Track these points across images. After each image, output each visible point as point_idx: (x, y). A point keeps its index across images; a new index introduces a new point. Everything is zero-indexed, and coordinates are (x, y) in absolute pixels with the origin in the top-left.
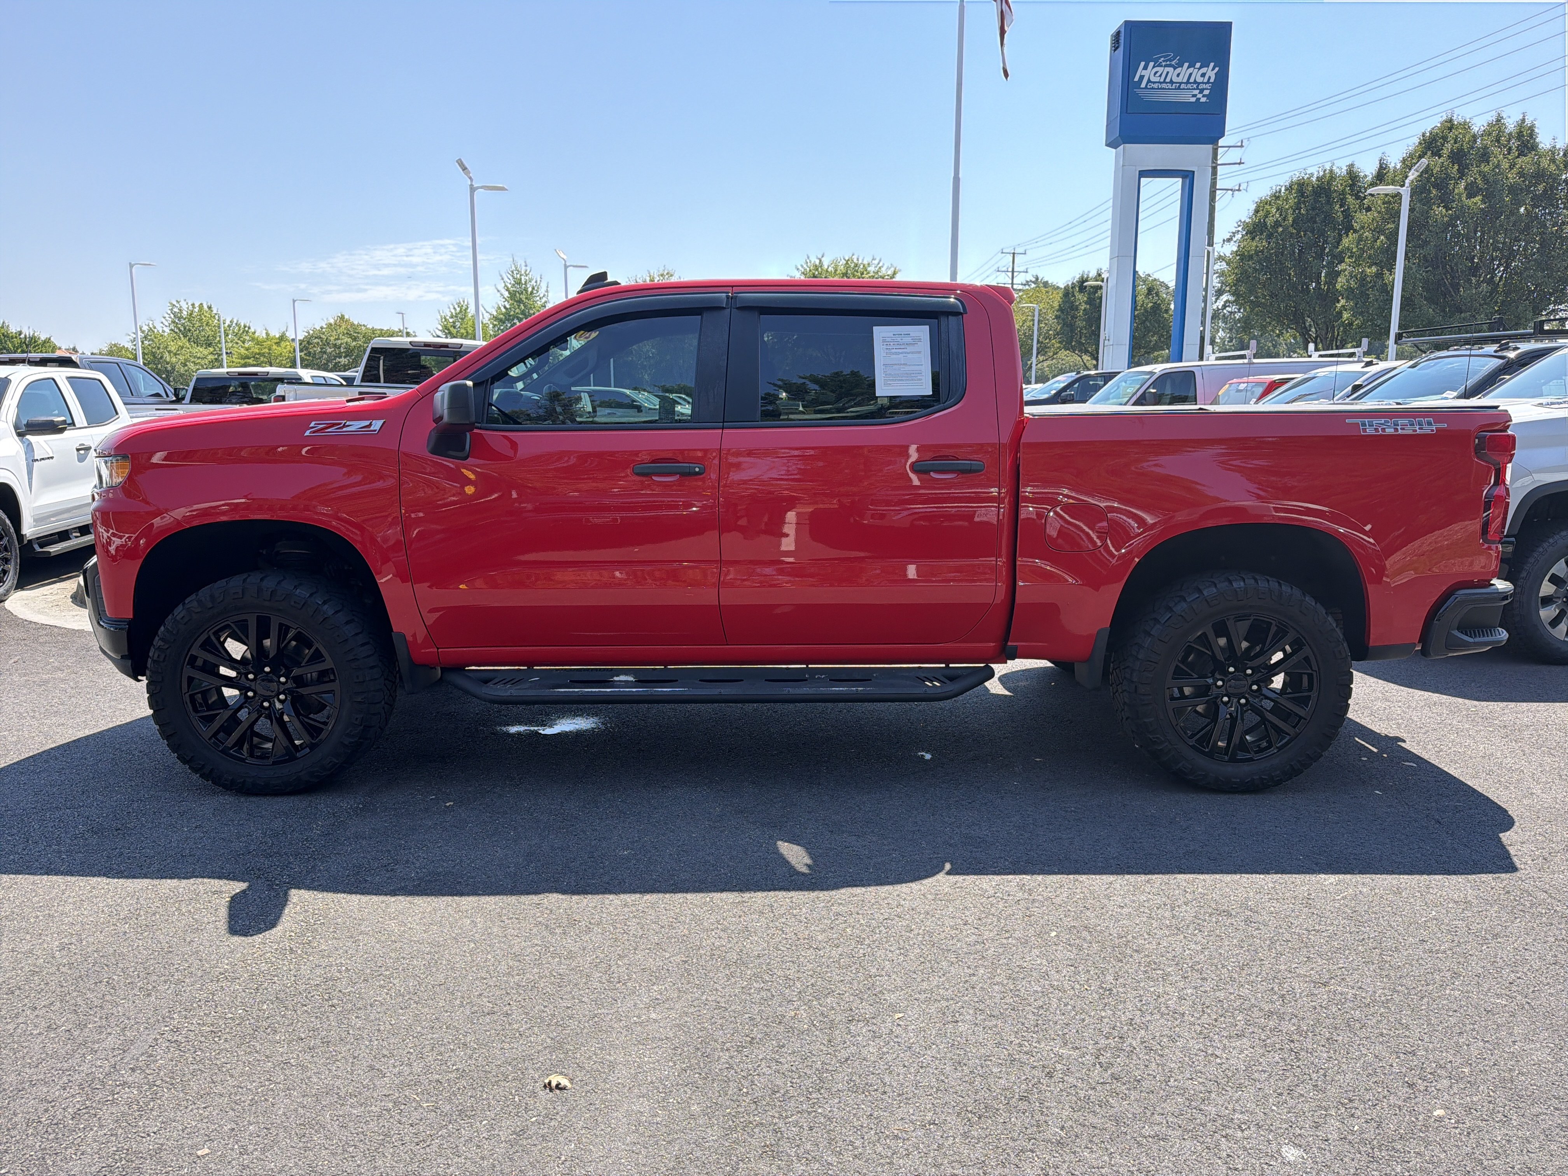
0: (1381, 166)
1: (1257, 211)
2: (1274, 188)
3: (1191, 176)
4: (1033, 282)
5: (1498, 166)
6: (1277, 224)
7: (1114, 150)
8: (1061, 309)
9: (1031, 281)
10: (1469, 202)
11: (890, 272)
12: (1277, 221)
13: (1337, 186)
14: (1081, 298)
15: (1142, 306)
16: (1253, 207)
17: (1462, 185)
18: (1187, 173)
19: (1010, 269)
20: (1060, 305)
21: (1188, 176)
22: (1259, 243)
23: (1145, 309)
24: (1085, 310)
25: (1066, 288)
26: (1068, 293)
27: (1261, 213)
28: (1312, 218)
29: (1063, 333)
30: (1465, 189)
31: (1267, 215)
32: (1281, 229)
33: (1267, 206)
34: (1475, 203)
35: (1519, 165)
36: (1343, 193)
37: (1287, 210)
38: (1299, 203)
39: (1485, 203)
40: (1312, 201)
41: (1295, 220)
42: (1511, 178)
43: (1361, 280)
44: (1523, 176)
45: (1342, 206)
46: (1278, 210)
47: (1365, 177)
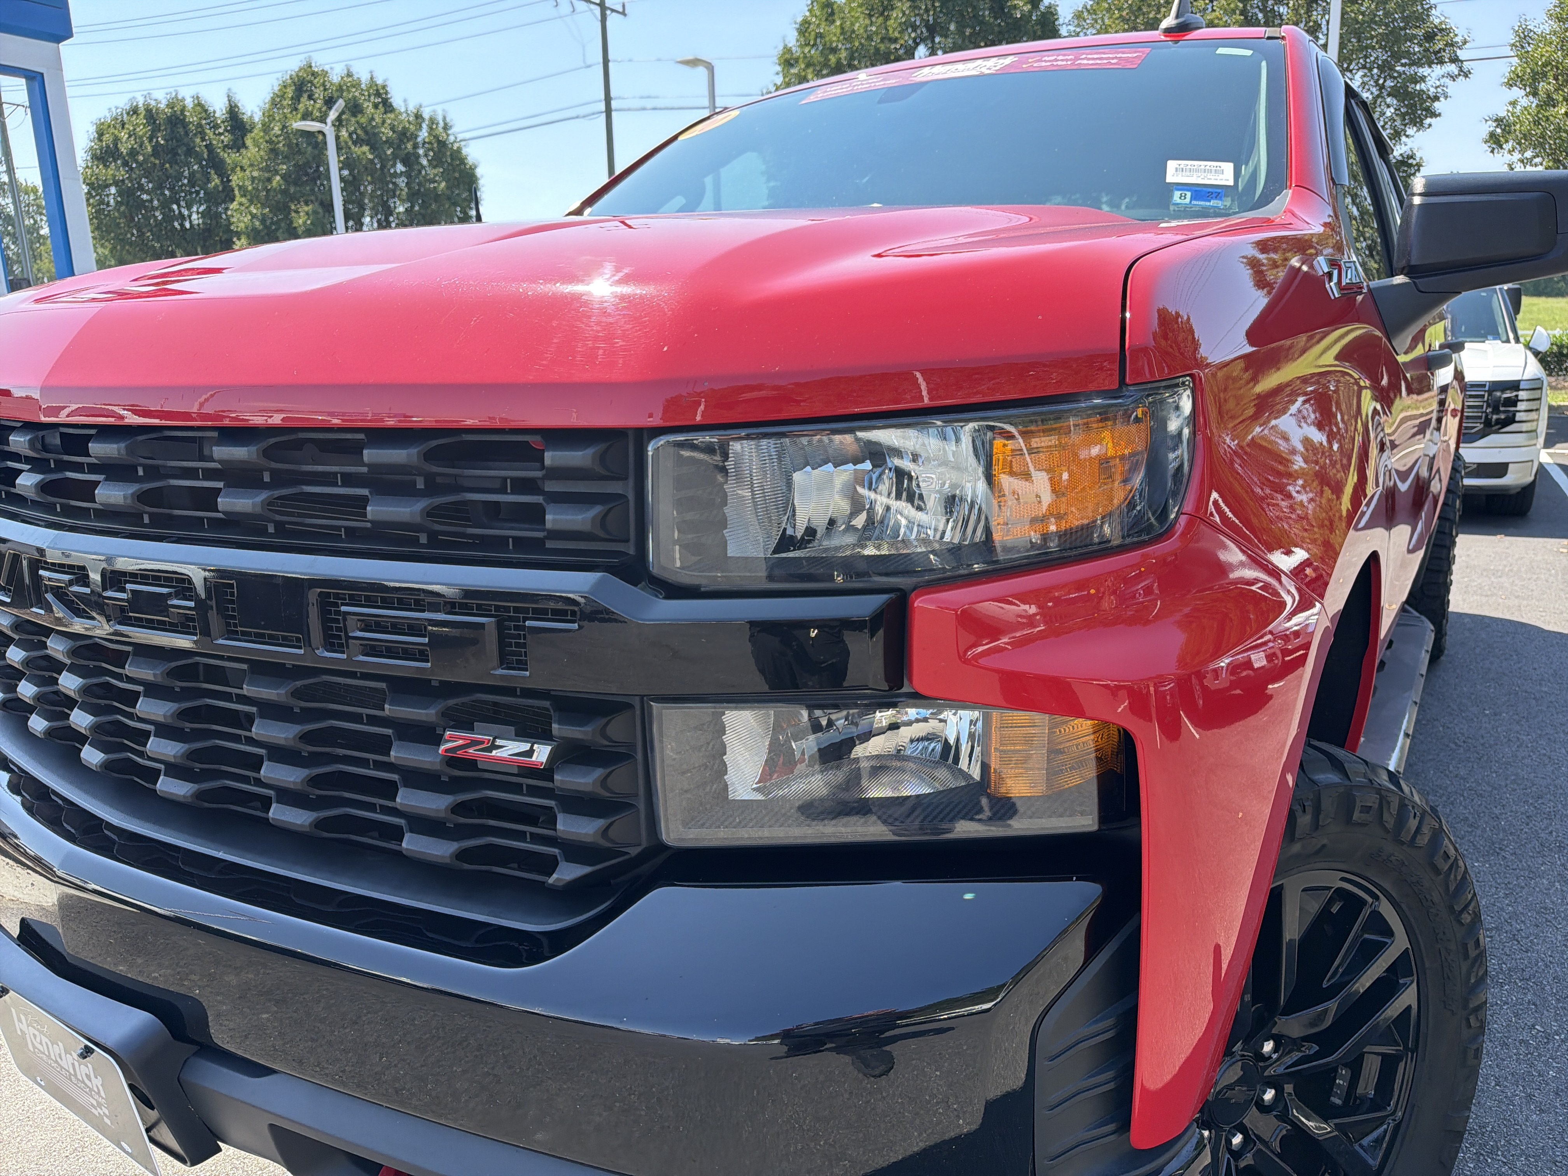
0: (231, 105)
1: (100, 134)
2: (114, 110)
3: (39, 78)
5: (372, 119)
6: (133, 153)
12: (132, 148)
13: (192, 119)
16: (92, 129)
18: (34, 75)
21: (35, 78)
22: (115, 171)
27: (107, 138)
28: (172, 149)
31: (116, 140)
32: (141, 158)
33: (112, 130)
34: (364, 153)
35: (389, 121)
36: (199, 125)
37: (141, 137)
38: (153, 131)
39: (372, 154)
40: (169, 131)
41: (154, 148)
42: (386, 132)
43: (263, 221)
44: (394, 132)
45: (203, 140)
46: (130, 136)
47: (214, 112)
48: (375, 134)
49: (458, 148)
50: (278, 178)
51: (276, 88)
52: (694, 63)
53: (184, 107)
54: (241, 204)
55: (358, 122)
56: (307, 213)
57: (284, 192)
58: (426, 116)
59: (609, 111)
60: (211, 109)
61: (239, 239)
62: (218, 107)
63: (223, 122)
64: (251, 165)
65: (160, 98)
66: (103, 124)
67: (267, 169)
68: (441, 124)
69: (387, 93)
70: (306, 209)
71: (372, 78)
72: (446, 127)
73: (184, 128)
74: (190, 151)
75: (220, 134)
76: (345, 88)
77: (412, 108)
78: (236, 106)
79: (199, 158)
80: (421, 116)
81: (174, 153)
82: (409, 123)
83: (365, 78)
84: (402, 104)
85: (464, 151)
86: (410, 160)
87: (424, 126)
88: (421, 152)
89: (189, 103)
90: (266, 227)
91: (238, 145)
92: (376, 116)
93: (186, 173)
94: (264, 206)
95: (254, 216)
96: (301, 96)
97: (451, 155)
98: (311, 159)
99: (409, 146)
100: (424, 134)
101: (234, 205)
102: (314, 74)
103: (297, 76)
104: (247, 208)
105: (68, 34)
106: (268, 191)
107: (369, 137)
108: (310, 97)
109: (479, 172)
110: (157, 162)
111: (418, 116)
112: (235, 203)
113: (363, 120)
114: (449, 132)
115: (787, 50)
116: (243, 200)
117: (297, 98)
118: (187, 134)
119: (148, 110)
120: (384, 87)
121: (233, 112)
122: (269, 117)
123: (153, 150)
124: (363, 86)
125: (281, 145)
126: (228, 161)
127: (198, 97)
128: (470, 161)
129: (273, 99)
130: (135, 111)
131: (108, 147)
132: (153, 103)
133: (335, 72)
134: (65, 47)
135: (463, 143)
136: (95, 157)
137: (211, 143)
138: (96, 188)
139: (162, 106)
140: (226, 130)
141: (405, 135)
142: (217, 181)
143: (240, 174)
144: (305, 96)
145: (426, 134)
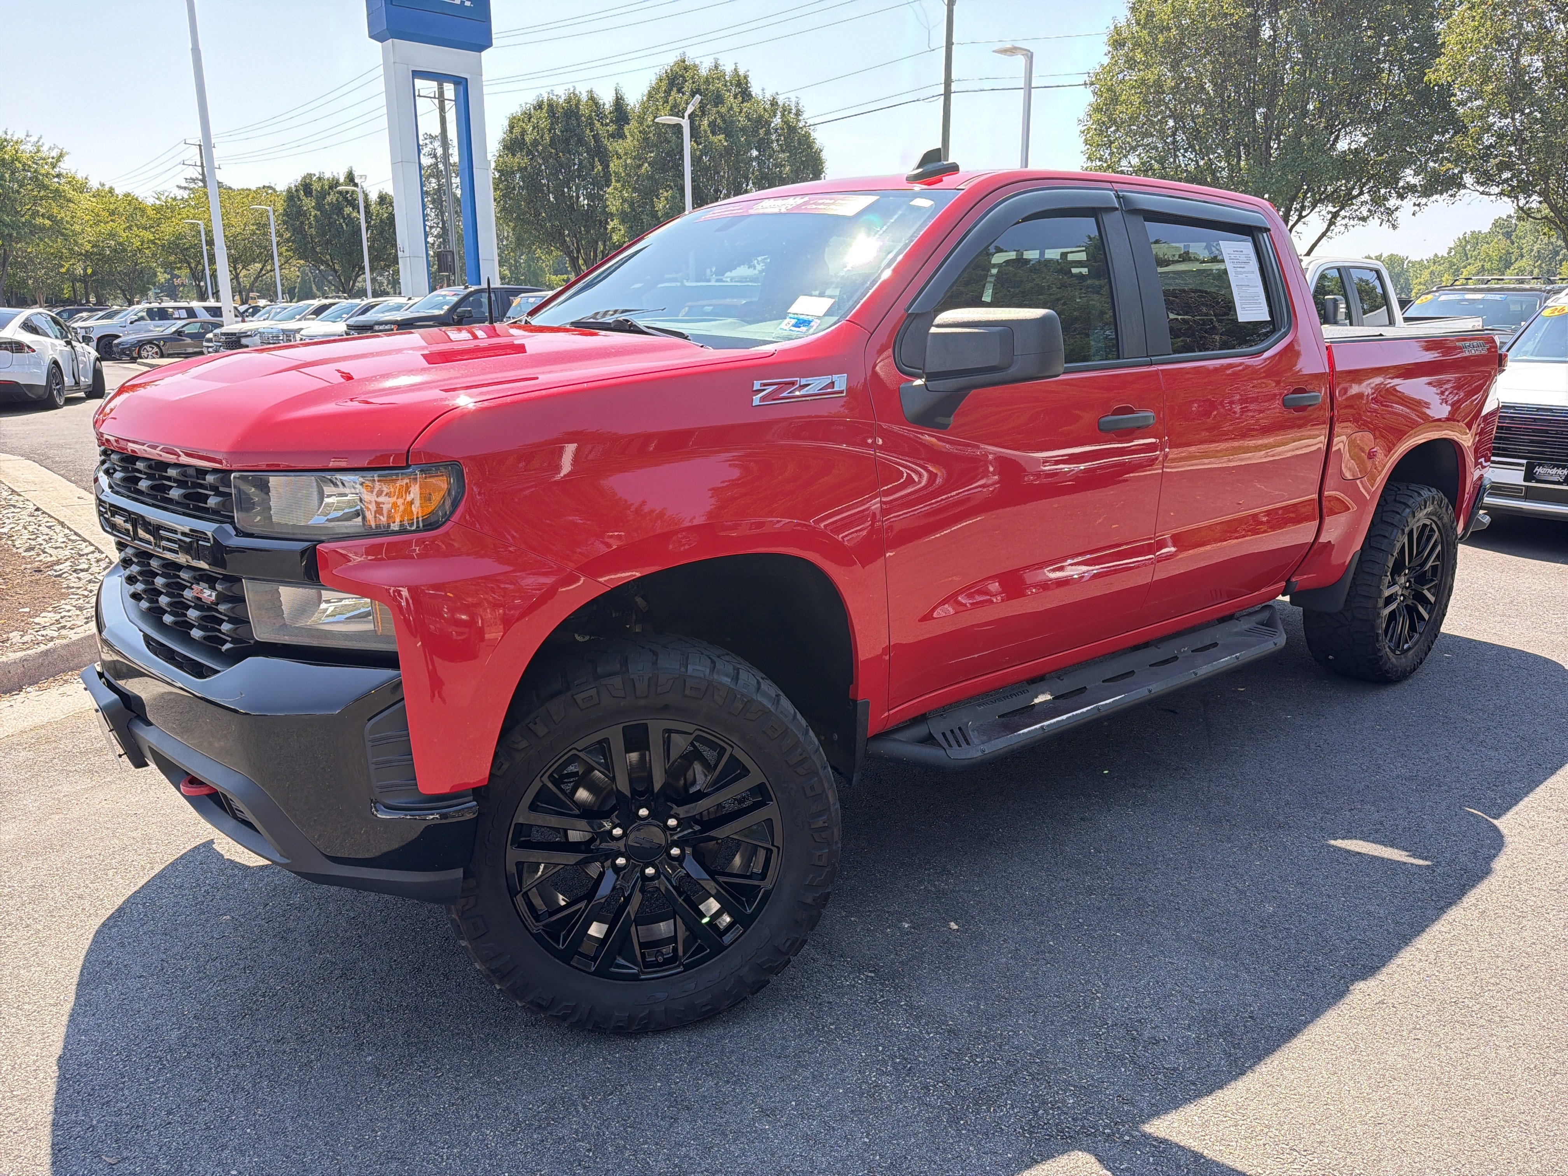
0: (617, 97)
1: (512, 127)
2: (524, 105)
3: (464, 83)
4: (201, 180)
5: (731, 108)
6: (535, 143)
7: (379, 44)
8: (286, 214)
9: (197, 179)
10: (715, 139)
11: (54, 153)
12: (535, 139)
13: (584, 110)
14: (308, 203)
15: (377, 215)
16: (506, 123)
17: (706, 122)
18: (460, 80)
19: (199, 163)
20: (285, 210)
21: (461, 83)
22: (520, 160)
23: (381, 221)
24: (315, 216)
25: (289, 191)
26: (291, 197)
27: (517, 130)
28: (566, 139)
29: (293, 242)
30: (709, 126)
31: (523, 132)
32: (540, 148)
33: (521, 123)
34: (720, 141)
35: (745, 110)
36: (590, 117)
37: (542, 129)
38: (552, 124)
39: (727, 141)
40: (564, 123)
41: (552, 140)
42: (742, 121)
43: (632, 204)
44: (749, 120)
45: (592, 130)
46: (534, 128)
47: (604, 104)
48: (732, 122)
49: (806, 132)
50: (646, 165)
51: (654, 83)
52: (1012, 51)
53: (579, 101)
54: (615, 189)
55: (718, 112)
56: (667, 199)
57: (651, 178)
58: (780, 103)
59: (947, 94)
60: (601, 102)
61: (612, 220)
62: (607, 99)
63: (610, 113)
64: (626, 154)
65: (561, 93)
66: (514, 118)
67: (638, 157)
68: (794, 111)
69: (747, 83)
70: (665, 194)
71: (735, 70)
72: (798, 113)
73: (577, 119)
74: (581, 141)
75: (607, 125)
76: (711, 80)
77: (768, 96)
78: (622, 99)
79: (586, 145)
80: (777, 103)
81: (567, 141)
82: (765, 109)
83: (728, 69)
84: (760, 92)
85: (814, 135)
86: (763, 145)
87: (779, 114)
88: (774, 137)
89: (584, 97)
90: (634, 210)
91: (619, 135)
92: (734, 105)
93: (577, 161)
94: (635, 190)
95: (624, 200)
96: (672, 90)
97: (799, 139)
98: (674, 147)
99: (762, 132)
100: (777, 121)
101: (610, 190)
102: (686, 69)
103: (671, 70)
104: (620, 192)
105: (489, 44)
106: (639, 176)
107: (727, 127)
108: (679, 91)
109: (824, 155)
110: (553, 151)
111: (774, 103)
112: (612, 187)
113: (723, 110)
114: (800, 118)
115: (1118, 31)
116: (619, 185)
117: (668, 92)
118: (579, 126)
119: (550, 105)
120: (746, 77)
121: (619, 103)
122: (645, 108)
123: (551, 140)
124: (727, 78)
125: (651, 135)
126: (610, 148)
127: (591, 91)
128: (818, 145)
129: (650, 93)
130: (539, 106)
131: (517, 138)
132: (555, 98)
133: (703, 66)
134: (486, 55)
135: (812, 128)
136: (506, 147)
137: (597, 133)
138: (505, 173)
139: (561, 101)
140: (611, 121)
141: (760, 122)
142: (600, 168)
143: (616, 162)
144: (675, 89)
145: (780, 120)
